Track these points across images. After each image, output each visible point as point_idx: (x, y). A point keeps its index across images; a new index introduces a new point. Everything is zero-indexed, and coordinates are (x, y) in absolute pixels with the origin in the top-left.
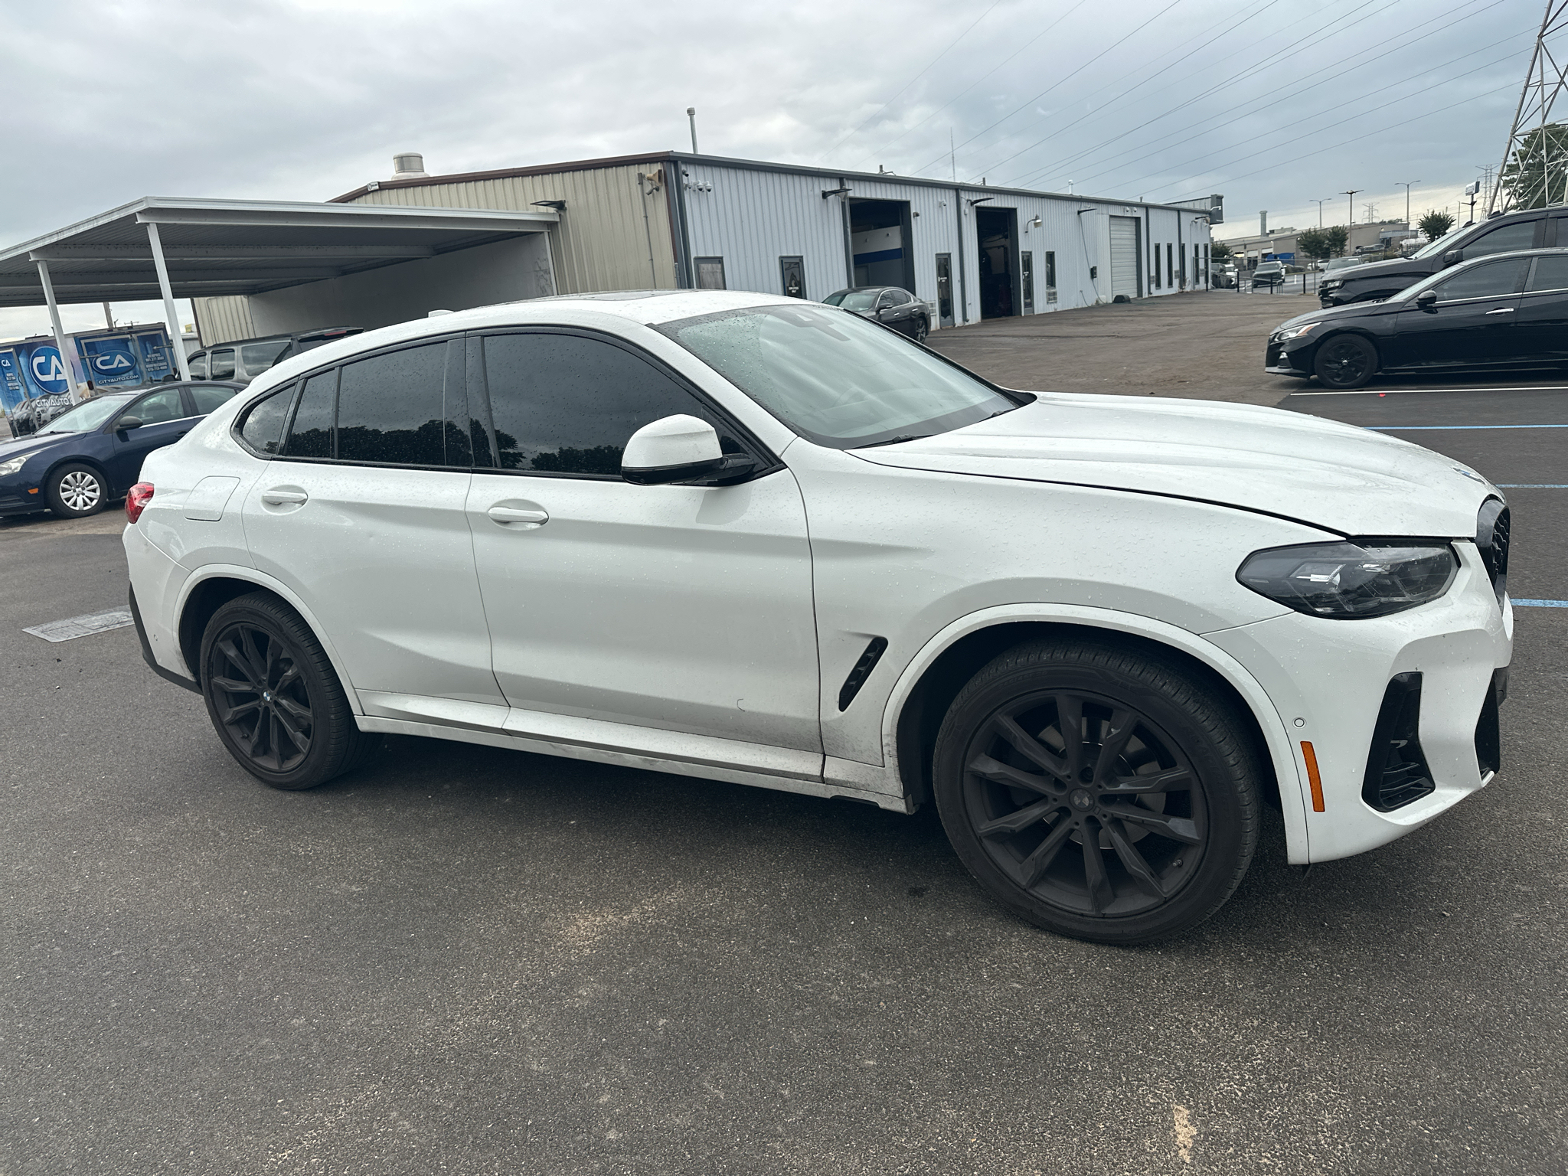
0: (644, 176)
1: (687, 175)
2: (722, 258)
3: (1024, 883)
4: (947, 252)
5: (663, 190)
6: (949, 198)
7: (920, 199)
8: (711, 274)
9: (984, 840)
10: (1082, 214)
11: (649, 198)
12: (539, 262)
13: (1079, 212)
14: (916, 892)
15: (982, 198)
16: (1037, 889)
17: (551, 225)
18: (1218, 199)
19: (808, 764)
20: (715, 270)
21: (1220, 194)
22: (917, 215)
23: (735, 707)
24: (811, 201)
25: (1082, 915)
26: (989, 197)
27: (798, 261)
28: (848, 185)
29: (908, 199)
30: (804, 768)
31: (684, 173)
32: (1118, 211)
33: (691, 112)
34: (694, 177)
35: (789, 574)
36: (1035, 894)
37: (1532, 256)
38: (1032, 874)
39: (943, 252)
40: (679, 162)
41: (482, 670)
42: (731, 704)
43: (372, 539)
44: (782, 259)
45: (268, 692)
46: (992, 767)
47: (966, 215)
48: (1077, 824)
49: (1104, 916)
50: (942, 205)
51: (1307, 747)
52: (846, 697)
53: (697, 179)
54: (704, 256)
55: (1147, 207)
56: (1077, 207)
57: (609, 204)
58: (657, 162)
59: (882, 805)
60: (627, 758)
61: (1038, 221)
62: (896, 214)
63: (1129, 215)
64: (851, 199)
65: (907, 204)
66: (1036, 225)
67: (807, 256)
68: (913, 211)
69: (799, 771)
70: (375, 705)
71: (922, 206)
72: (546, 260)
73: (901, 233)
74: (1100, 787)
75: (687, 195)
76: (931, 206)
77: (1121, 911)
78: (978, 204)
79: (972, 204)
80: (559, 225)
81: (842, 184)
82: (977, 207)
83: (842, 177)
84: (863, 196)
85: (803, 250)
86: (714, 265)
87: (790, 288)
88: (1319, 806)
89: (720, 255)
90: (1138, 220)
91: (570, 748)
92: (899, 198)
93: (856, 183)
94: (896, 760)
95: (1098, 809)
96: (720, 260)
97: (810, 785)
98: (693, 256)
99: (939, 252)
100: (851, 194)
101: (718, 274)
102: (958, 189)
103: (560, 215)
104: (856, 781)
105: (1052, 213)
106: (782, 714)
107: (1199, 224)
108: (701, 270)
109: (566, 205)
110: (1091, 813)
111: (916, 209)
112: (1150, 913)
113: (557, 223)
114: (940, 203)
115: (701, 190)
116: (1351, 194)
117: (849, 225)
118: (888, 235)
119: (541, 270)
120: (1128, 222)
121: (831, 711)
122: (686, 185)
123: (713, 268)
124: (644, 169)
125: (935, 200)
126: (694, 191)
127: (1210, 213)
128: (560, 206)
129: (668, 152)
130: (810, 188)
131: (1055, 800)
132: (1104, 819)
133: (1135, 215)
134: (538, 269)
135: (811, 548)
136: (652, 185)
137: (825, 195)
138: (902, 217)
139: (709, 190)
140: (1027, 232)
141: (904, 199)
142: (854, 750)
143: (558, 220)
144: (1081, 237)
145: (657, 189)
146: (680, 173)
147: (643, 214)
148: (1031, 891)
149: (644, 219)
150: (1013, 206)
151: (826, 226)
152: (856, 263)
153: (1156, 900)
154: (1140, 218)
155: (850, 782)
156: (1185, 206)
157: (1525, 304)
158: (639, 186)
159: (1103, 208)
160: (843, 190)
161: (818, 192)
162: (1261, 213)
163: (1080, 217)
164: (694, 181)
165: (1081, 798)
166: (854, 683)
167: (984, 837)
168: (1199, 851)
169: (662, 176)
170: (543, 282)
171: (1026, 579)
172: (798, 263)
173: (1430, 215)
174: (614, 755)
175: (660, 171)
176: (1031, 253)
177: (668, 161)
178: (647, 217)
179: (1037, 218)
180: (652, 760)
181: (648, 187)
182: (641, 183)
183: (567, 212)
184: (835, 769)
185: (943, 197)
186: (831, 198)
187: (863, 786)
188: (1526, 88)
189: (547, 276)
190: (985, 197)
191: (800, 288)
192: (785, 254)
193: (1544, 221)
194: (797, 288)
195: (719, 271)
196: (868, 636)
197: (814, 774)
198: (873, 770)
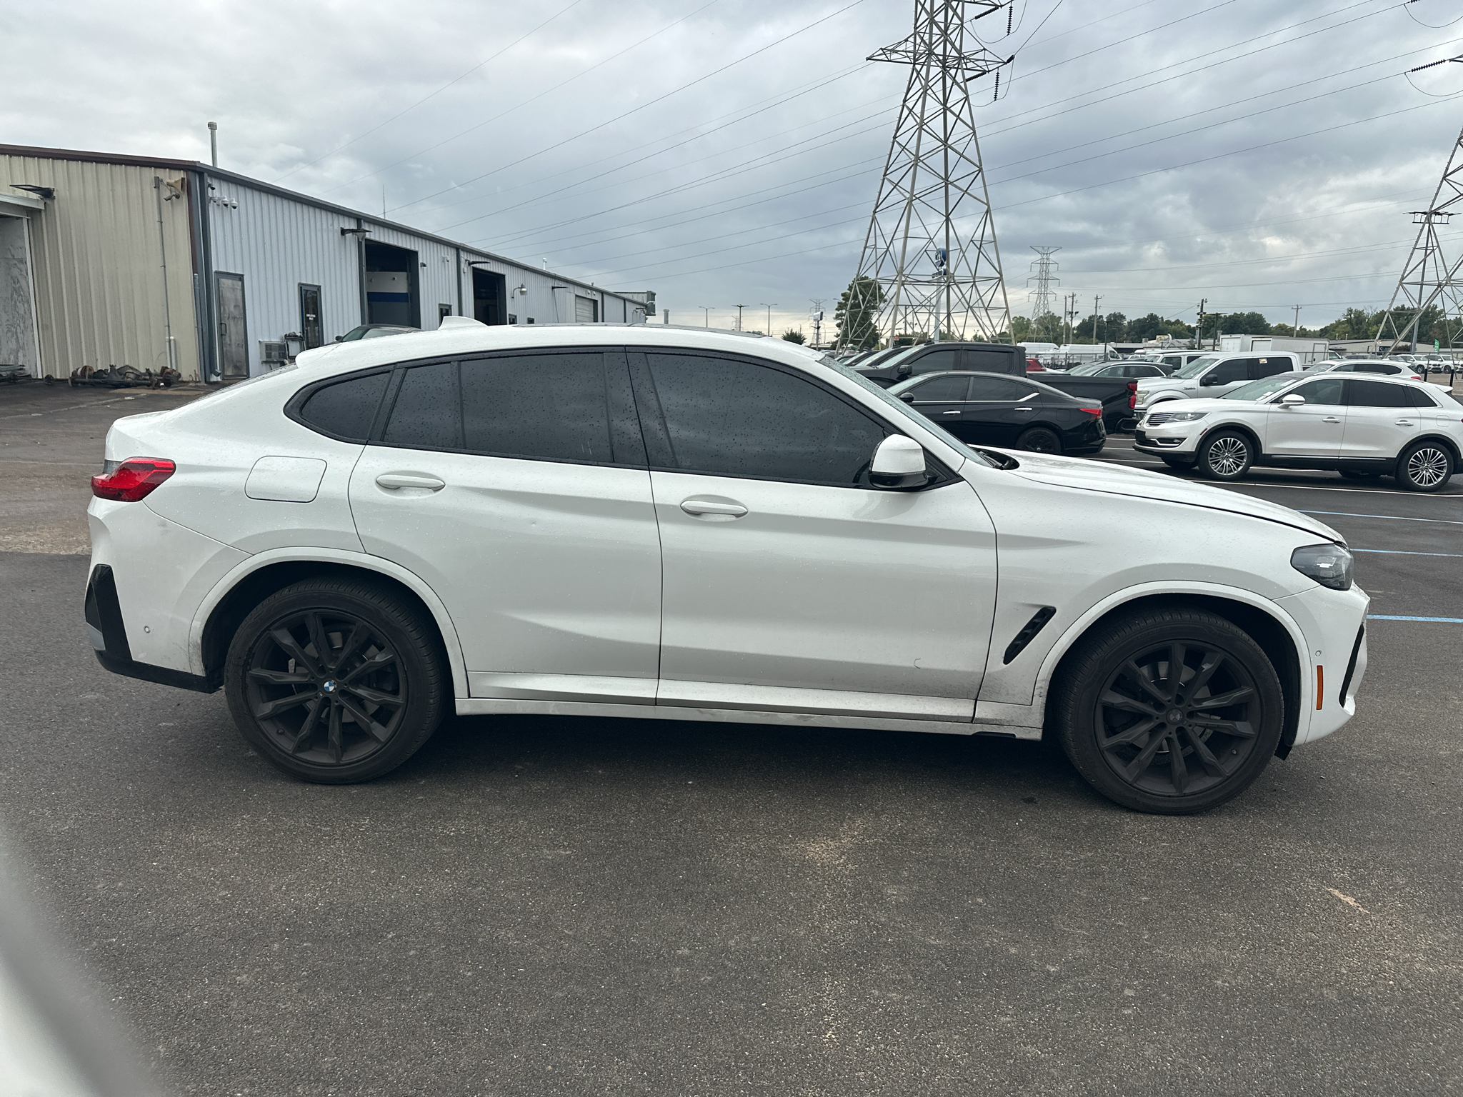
0: (162, 181)
1: (213, 189)
2: (243, 275)
3: (1130, 780)
4: (448, 303)
5: (184, 198)
6: (450, 255)
7: (426, 251)
8: (231, 290)
9: (1106, 753)
10: (555, 290)
11: (166, 205)
12: (11, 248)
13: (553, 288)
14: (1030, 801)
15: (477, 260)
16: (1138, 783)
17: (32, 213)
18: (652, 296)
19: (962, 709)
20: (236, 287)
21: (653, 291)
22: (424, 265)
23: (912, 665)
24: (331, 234)
25: (1169, 796)
26: (486, 261)
27: (316, 290)
28: (366, 227)
29: (417, 249)
30: (958, 711)
31: (210, 185)
32: (581, 292)
33: (212, 126)
34: (219, 192)
35: (978, 560)
36: (1138, 786)
37: (970, 376)
38: (1137, 772)
39: (445, 303)
40: (206, 175)
41: (648, 645)
42: (908, 663)
43: (534, 525)
44: (301, 286)
45: (333, 681)
46: (1117, 699)
47: (464, 273)
48: (1170, 733)
49: (1185, 795)
50: (444, 260)
51: (1320, 668)
52: (1012, 653)
53: (221, 195)
54: (225, 271)
55: (603, 293)
56: (551, 283)
57: (114, 202)
58: (180, 169)
59: (1017, 736)
60: (780, 717)
61: (523, 289)
62: (404, 261)
63: (589, 297)
64: (366, 240)
65: (415, 253)
66: (522, 293)
67: (325, 287)
68: (420, 261)
69: (955, 714)
70: (488, 687)
71: (428, 257)
72: (22, 248)
73: (408, 278)
74: (1190, 706)
75: (212, 208)
76: (436, 260)
77: (1196, 790)
78: (474, 265)
79: (470, 264)
80: (43, 214)
81: (359, 225)
82: (474, 268)
83: (359, 218)
84: (377, 239)
85: (322, 280)
86: (235, 282)
87: (308, 315)
88: (1319, 707)
89: (241, 273)
90: (595, 302)
91: (720, 712)
92: (408, 247)
93: (377, 227)
94: (1045, 699)
95: (1185, 722)
96: (241, 278)
97: (959, 726)
98: (214, 270)
99: (441, 302)
100: (368, 235)
101: (239, 291)
102: (458, 248)
103: (45, 203)
104: (1003, 718)
105: (532, 282)
106: (954, 669)
107: (638, 313)
108: (221, 285)
109: (55, 194)
110: (1181, 725)
111: (423, 260)
112: (1217, 788)
113: (40, 210)
114: (444, 258)
115: (226, 205)
116: (740, 307)
117: (364, 263)
118: (394, 279)
119: (14, 258)
120: (587, 302)
121: (996, 664)
122: (211, 198)
123: (234, 285)
124: (164, 175)
125: (439, 255)
126: (218, 205)
127: (646, 306)
128: (47, 194)
129: (195, 162)
130: (330, 222)
131: (1157, 718)
132: (1190, 728)
133: (594, 298)
134: (10, 257)
135: (997, 540)
136: (171, 191)
137: (343, 232)
138: (410, 264)
139: (235, 208)
140: (513, 298)
141: (413, 248)
142: (1008, 694)
143: (42, 207)
144: (555, 308)
145: (178, 197)
146: (206, 185)
147: (157, 218)
148: (1135, 785)
149: (158, 225)
150: (502, 273)
151: (343, 261)
152: (369, 300)
153: (1221, 779)
154: (597, 301)
155: (996, 720)
156: (629, 296)
157: (967, 409)
158: (155, 191)
159: (571, 287)
160: (359, 230)
161: (337, 228)
162: (664, 310)
163: (553, 294)
164: (218, 196)
165: (1175, 715)
166: (1019, 642)
167: (1107, 750)
168: (1253, 742)
169: (186, 186)
170: (15, 272)
171: (1169, 564)
172: (316, 292)
173: (789, 332)
174: (768, 715)
175: (183, 179)
176: (516, 316)
177: (193, 171)
178: (161, 222)
179: (522, 287)
180: (808, 717)
181: (166, 193)
182: (157, 187)
183: (56, 201)
184: (984, 711)
185: (446, 252)
186: (349, 235)
187: (1008, 721)
188: (865, 248)
189: (21, 266)
190: (483, 261)
191: (317, 316)
192: (304, 282)
193: (960, 352)
194: (314, 316)
195: (240, 288)
196: (1040, 606)
197: (967, 716)
198: (1020, 709)
